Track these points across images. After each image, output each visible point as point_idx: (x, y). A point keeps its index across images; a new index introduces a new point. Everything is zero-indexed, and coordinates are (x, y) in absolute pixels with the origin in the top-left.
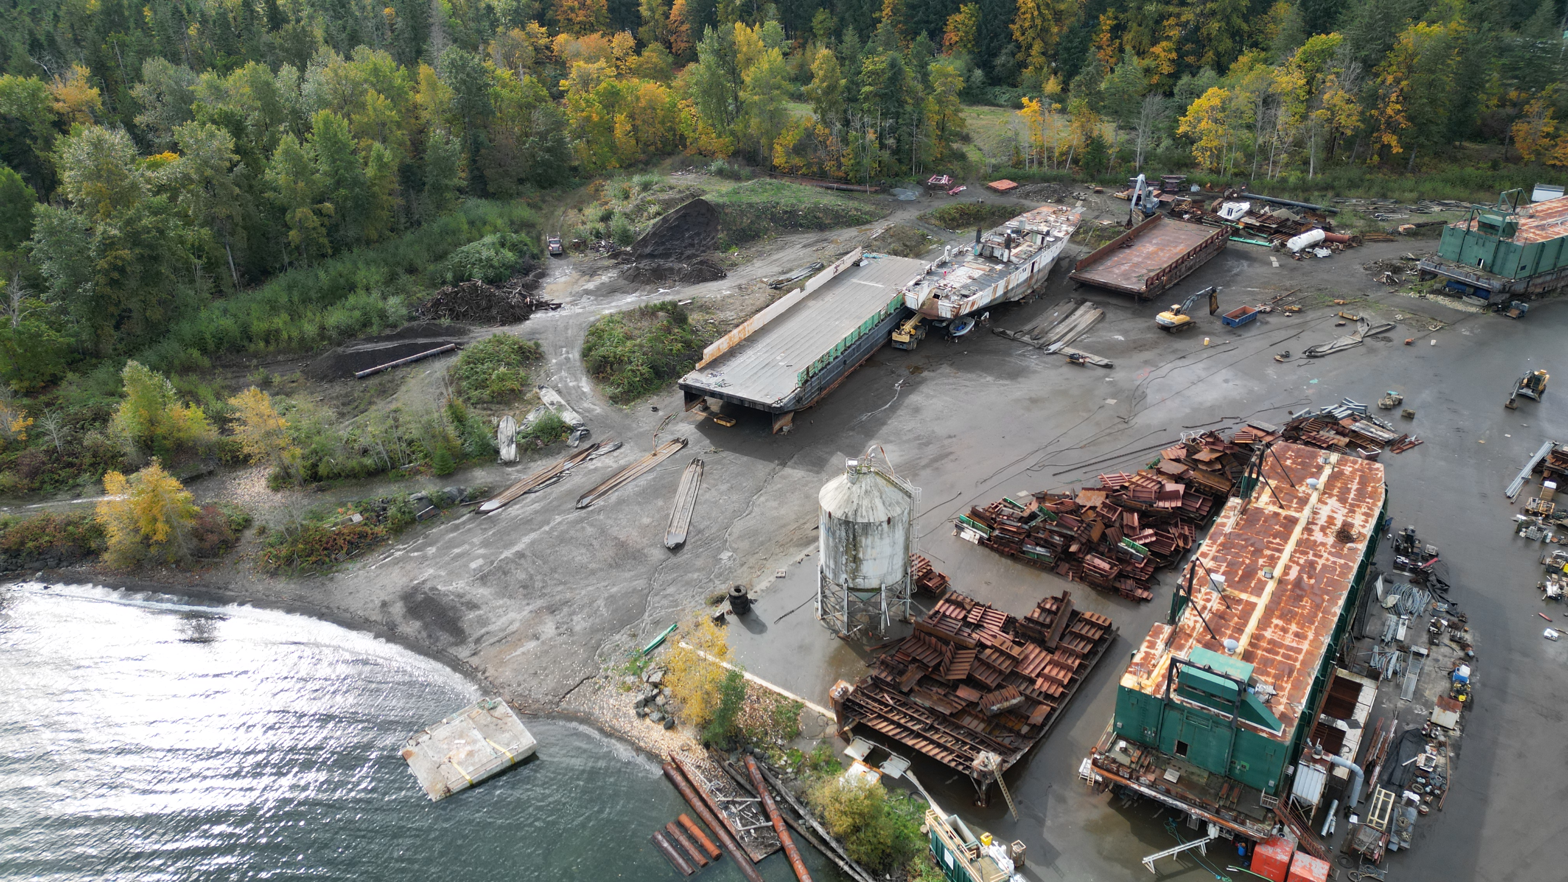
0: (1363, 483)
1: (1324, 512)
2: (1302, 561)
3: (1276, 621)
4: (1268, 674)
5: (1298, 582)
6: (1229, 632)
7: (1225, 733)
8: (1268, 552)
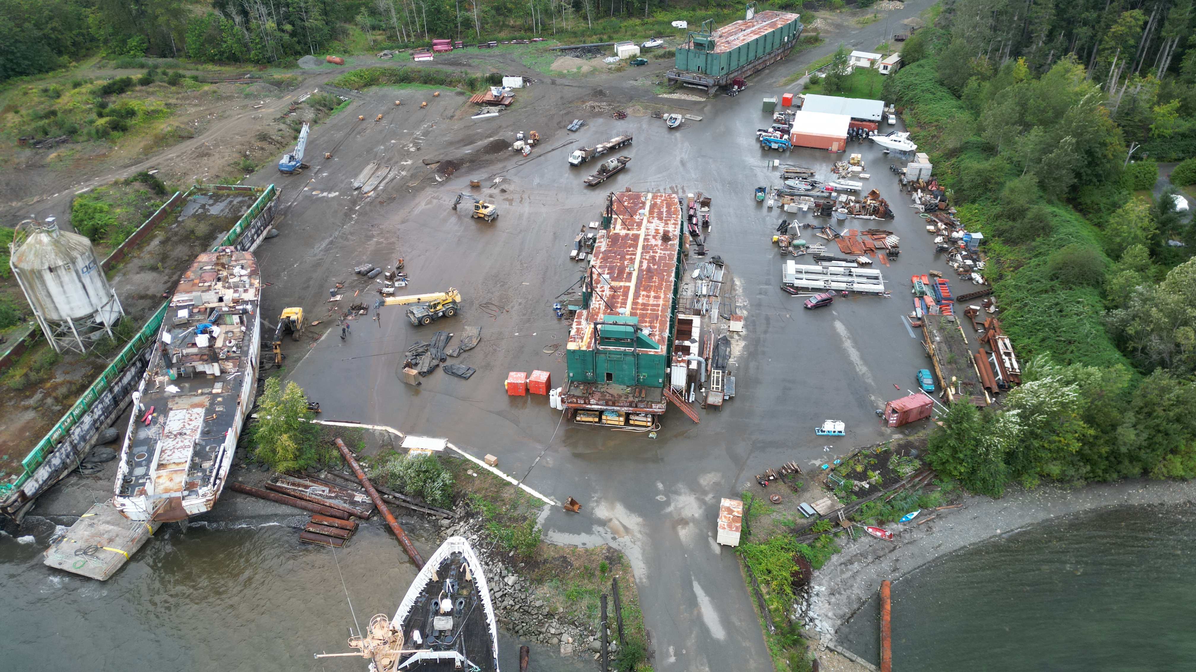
0: (669, 206)
1: (652, 227)
2: (647, 257)
3: (643, 293)
4: (646, 322)
5: (649, 269)
6: (619, 305)
7: (631, 359)
8: (628, 257)
